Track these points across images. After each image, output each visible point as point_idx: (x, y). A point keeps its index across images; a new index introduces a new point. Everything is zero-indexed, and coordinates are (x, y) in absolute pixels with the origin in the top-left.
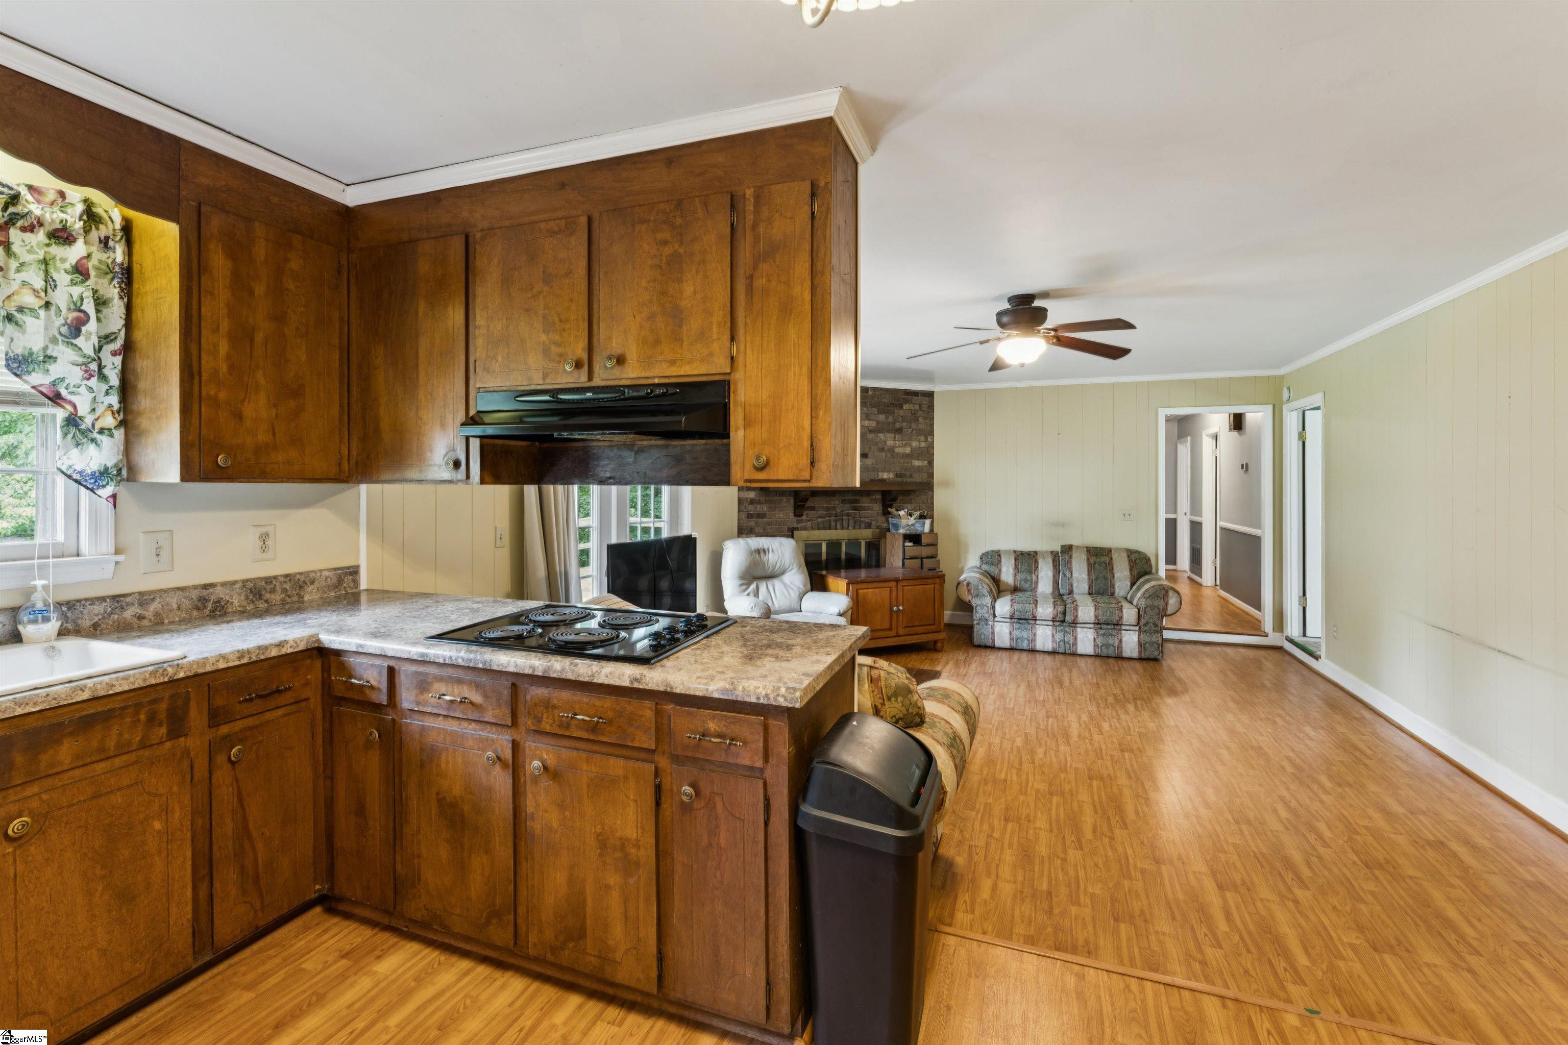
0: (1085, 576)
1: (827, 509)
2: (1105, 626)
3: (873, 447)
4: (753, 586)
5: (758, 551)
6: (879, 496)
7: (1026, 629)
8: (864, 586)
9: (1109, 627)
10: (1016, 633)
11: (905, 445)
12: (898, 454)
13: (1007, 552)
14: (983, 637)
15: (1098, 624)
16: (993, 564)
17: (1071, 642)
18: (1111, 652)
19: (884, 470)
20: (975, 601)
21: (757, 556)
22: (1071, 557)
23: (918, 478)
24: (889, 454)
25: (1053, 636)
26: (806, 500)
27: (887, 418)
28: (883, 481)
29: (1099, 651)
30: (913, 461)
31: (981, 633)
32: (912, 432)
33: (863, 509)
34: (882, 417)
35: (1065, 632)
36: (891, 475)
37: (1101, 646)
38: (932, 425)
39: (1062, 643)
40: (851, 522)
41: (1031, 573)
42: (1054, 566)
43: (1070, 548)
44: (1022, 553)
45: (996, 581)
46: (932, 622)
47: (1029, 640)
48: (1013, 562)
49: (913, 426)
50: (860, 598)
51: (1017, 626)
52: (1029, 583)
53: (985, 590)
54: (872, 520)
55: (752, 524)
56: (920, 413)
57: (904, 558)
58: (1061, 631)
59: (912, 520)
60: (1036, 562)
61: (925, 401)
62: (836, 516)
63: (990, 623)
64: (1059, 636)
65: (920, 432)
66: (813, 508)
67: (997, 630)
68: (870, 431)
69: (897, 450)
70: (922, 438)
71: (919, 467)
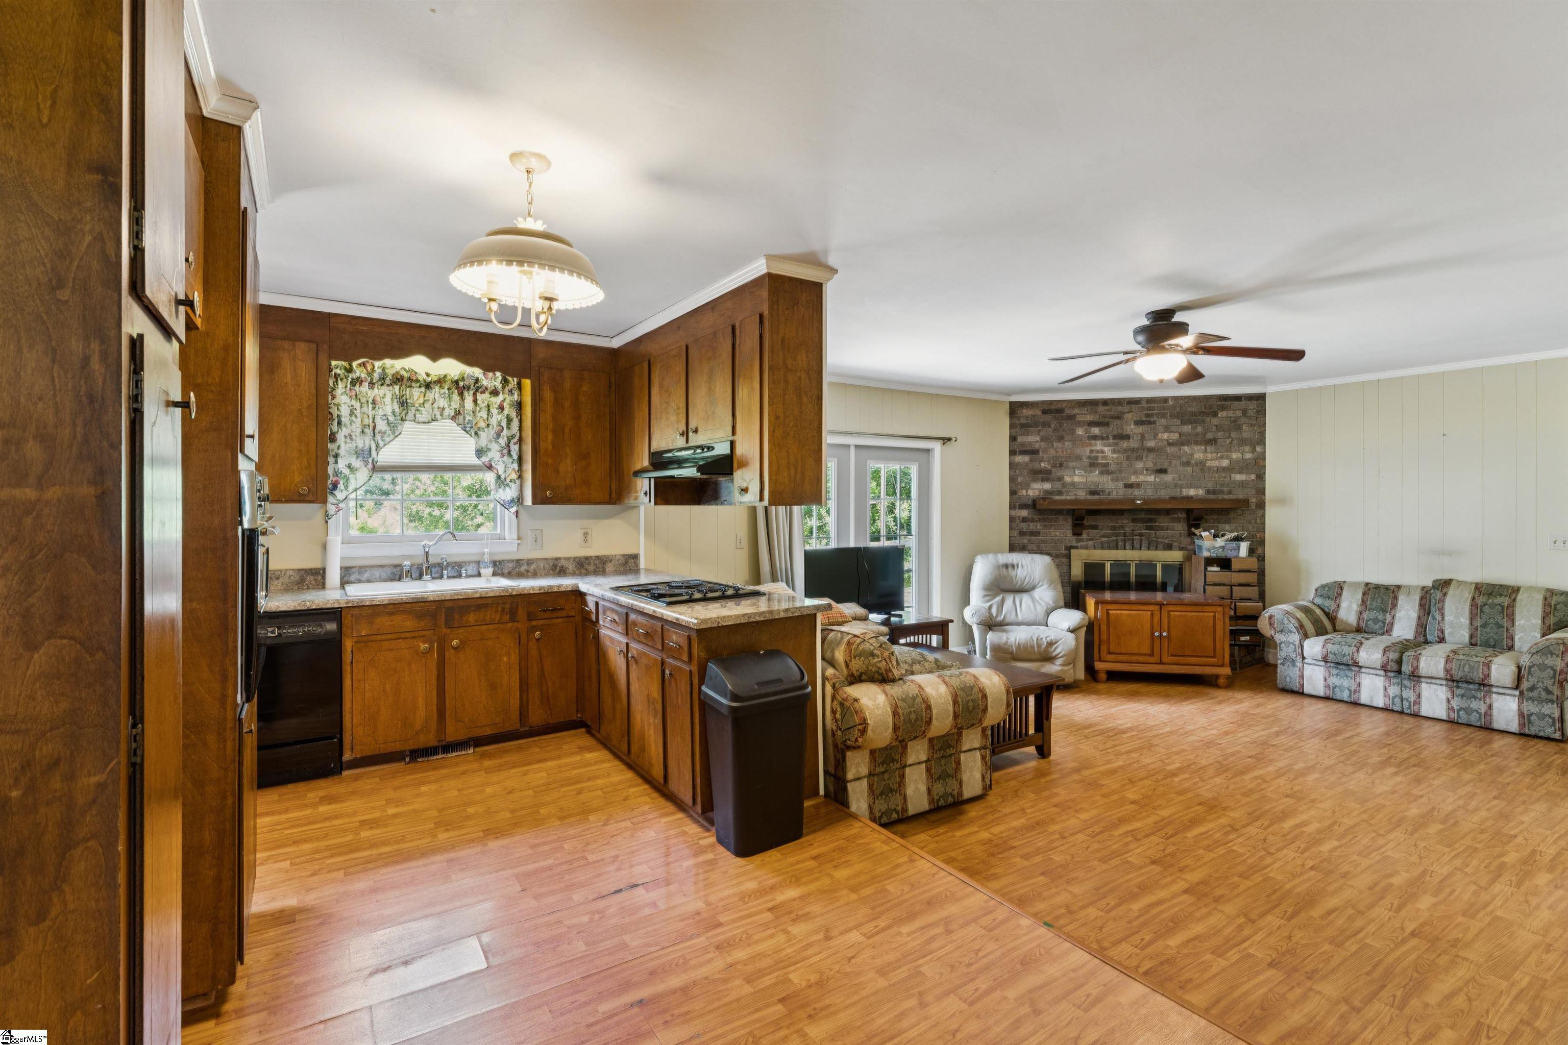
0: (1465, 620)
1: (1113, 528)
2: (1465, 685)
3: (1174, 462)
4: (999, 598)
5: (1006, 566)
6: (1183, 515)
7: (1347, 676)
8: (1116, 606)
9: (1471, 686)
10: (1334, 680)
11: (1222, 457)
12: (1210, 468)
13: (1355, 585)
14: (1288, 679)
15: (1453, 681)
16: (1329, 598)
17: (1412, 699)
18: (1474, 719)
19: (1190, 486)
20: (1279, 638)
21: (1004, 570)
22: (1445, 595)
23: (1240, 495)
24: (1197, 469)
25: (1385, 689)
26: (1082, 519)
27: (1194, 428)
28: (1189, 498)
29: (1453, 716)
30: (1233, 475)
31: (1287, 674)
32: (1231, 443)
33: (1162, 528)
34: (1187, 428)
35: (1402, 686)
36: (1201, 492)
37: (1459, 711)
38: (1263, 434)
39: (1397, 700)
40: (1145, 543)
41: (1384, 611)
42: (1421, 605)
43: (1447, 583)
44: (1377, 587)
45: (1332, 618)
46: (1212, 654)
47: (1350, 691)
48: (1360, 596)
49: (1233, 435)
50: (1112, 618)
51: (1334, 671)
52: (1380, 623)
53: (1292, 625)
54: (1173, 541)
55: (1025, 541)
56: (1243, 420)
57: (1205, 584)
58: (1398, 684)
59: (1220, 542)
60: (1396, 598)
61: (1252, 406)
62: (1125, 535)
63: (1299, 664)
64: (1394, 690)
65: (1243, 442)
66: (1095, 527)
67: (1306, 674)
68: (1170, 444)
69: (1209, 464)
70: (1247, 448)
71: (1242, 482)
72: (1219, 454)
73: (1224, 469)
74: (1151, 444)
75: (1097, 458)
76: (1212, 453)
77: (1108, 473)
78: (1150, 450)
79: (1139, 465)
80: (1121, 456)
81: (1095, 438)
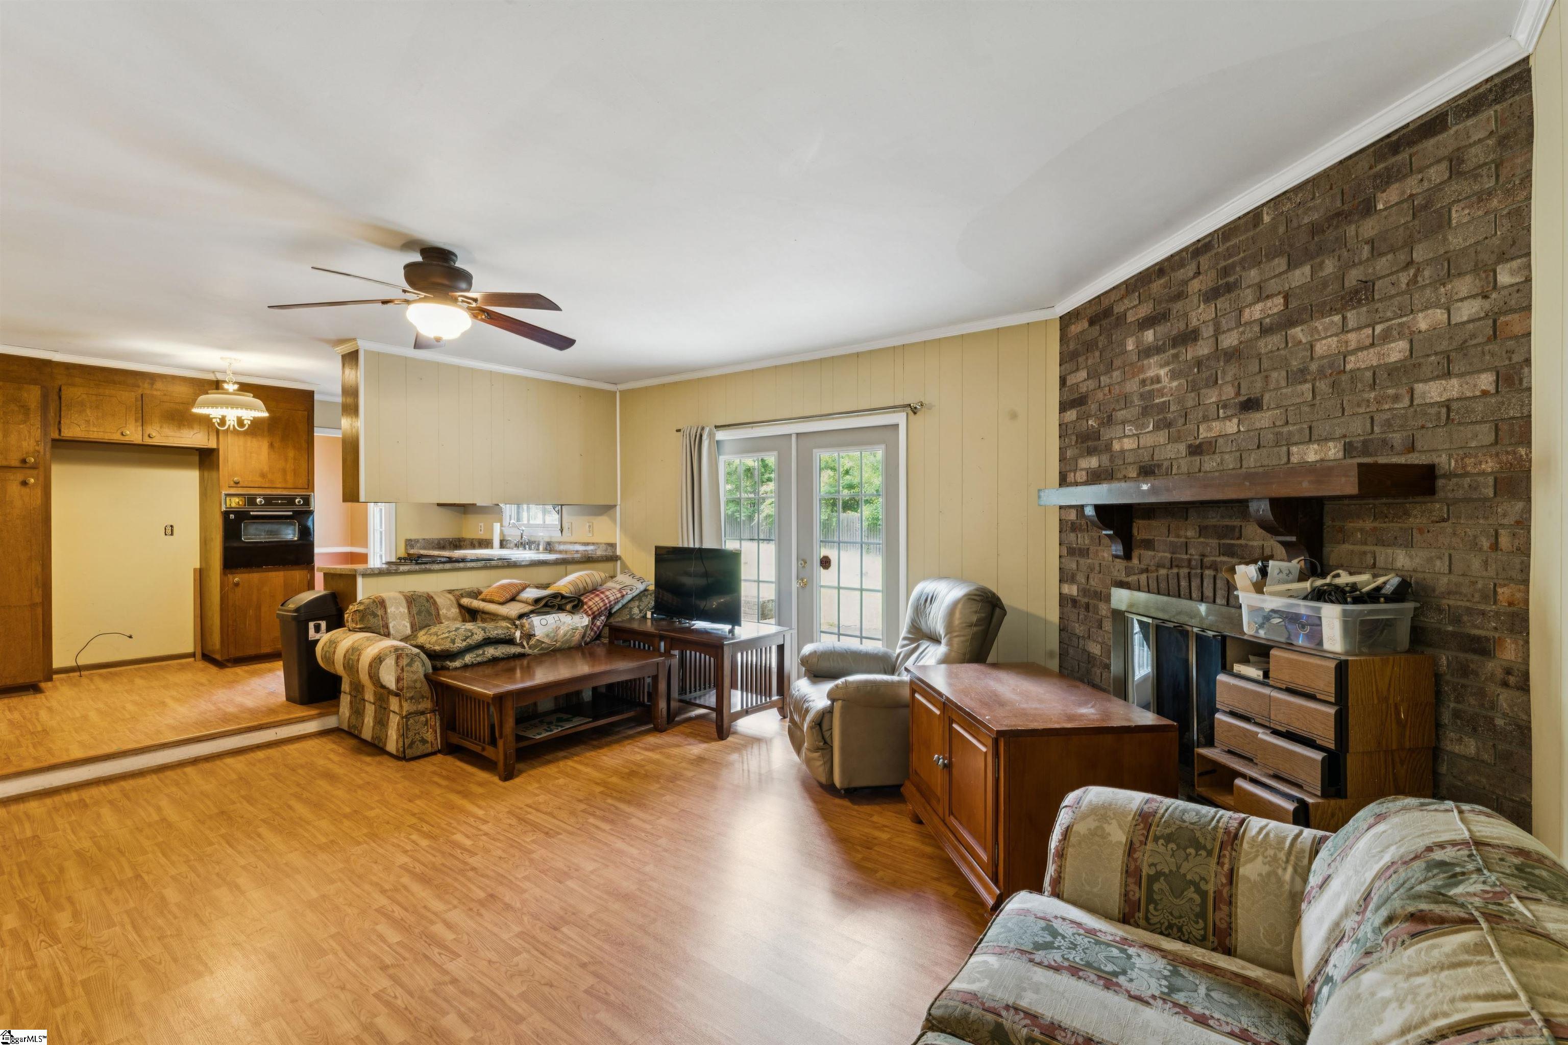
3: (1275, 375)
5: (927, 598)
12: (1356, 377)
19: (1309, 437)
21: (923, 603)
24: (1323, 386)
28: (1306, 471)
30: (1419, 387)
36: (1333, 451)
46: (983, 841)
49: (1421, 253)
69: (1352, 363)
70: (1464, 285)
71: (1447, 405)
72: (1379, 329)
73: (1394, 371)
74: (1231, 339)
75: (1150, 394)
77: (1168, 424)
78: (1230, 354)
79: (1212, 397)
80: (1183, 381)
81: (1147, 351)
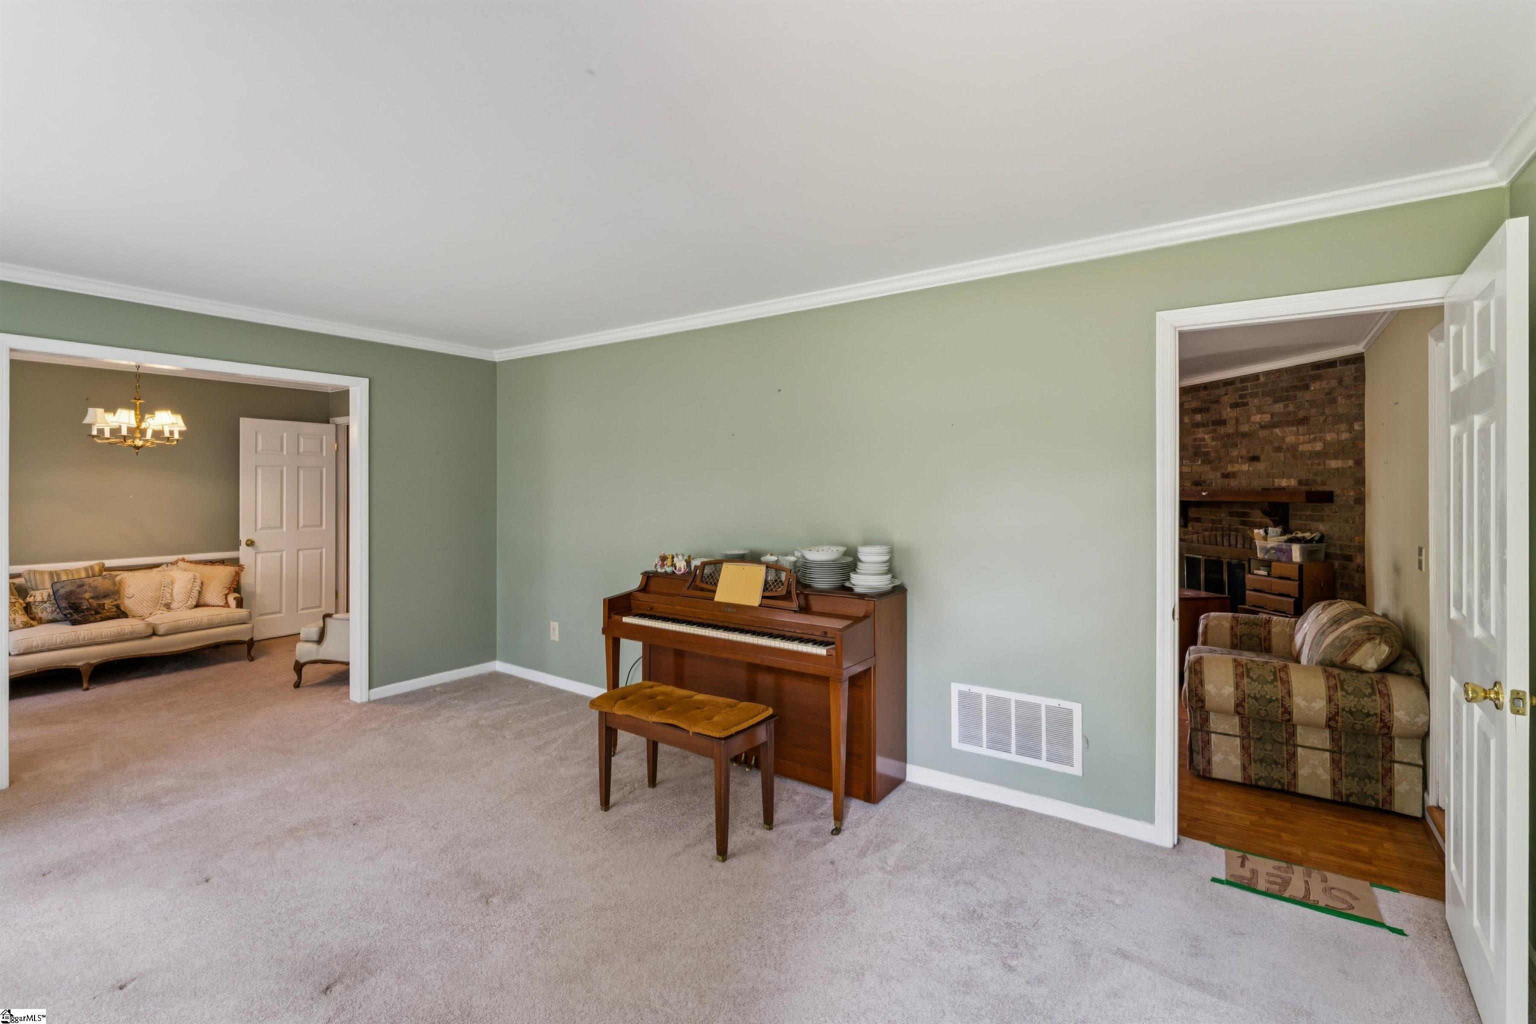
3: (1266, 447)
11: (1315, 440)
12: (1302, 454)
19: (1282, 476)
24: (1288, 455)
27: (1286, 406)
28: (1281, 489)
30: (1328, 462)
32: (1325, 421)
34: (1279, 407)
36: (1293, 483)
38: (1361, 406)
49: (1328, 411)
56: (1341, 390)
61: (1350, 370)
65: (1339, 419)
68: (1262, 427)
69: (1301, 448)
70: (1343, 427)
71: (1337, 469)
72: (1312, 436)
73: (1318, 454)
74: (1245, 428)
75: (1199, 446)
76: (1303, 435)
77: (1210, 462)
78: (1244, 435)
79: (1235, 453)
80: (1219, 443)
81: (1197, 425)
